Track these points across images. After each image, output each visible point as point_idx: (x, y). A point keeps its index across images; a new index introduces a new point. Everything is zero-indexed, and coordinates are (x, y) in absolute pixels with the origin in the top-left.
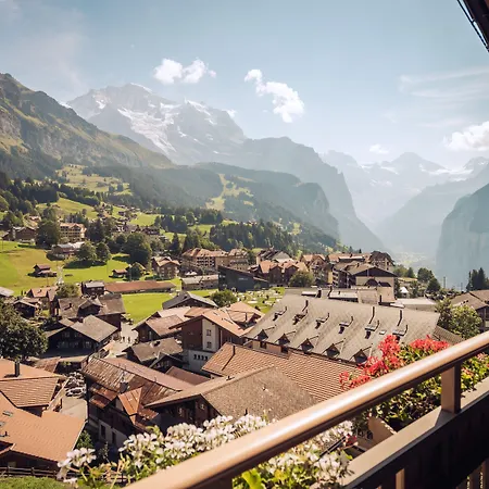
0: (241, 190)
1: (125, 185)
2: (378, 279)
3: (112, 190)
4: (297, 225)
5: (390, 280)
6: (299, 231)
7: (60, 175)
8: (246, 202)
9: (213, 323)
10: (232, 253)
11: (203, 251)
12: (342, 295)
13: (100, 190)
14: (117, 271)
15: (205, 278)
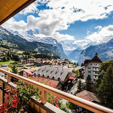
0: (42, 47)
1: (17, 45)
2: (65, 64)
3: (13, 46)
4: (52, 54)
5: (67, 64)
6: (53, 56)
7: (2, 42)
8: (42, 50)
9: (26, 72)
10: (37, 59)
11: (31, 59)
12: (55, 66)
13: (11, 46)
14: (12, 63)
15: (31, 64)
